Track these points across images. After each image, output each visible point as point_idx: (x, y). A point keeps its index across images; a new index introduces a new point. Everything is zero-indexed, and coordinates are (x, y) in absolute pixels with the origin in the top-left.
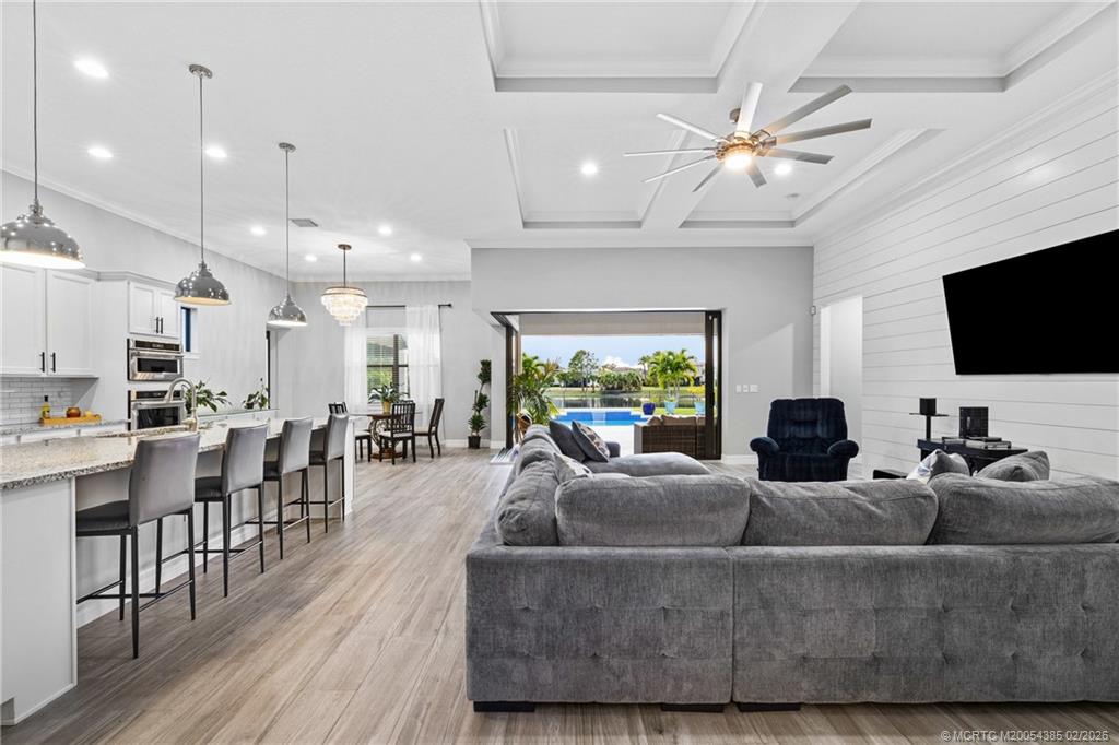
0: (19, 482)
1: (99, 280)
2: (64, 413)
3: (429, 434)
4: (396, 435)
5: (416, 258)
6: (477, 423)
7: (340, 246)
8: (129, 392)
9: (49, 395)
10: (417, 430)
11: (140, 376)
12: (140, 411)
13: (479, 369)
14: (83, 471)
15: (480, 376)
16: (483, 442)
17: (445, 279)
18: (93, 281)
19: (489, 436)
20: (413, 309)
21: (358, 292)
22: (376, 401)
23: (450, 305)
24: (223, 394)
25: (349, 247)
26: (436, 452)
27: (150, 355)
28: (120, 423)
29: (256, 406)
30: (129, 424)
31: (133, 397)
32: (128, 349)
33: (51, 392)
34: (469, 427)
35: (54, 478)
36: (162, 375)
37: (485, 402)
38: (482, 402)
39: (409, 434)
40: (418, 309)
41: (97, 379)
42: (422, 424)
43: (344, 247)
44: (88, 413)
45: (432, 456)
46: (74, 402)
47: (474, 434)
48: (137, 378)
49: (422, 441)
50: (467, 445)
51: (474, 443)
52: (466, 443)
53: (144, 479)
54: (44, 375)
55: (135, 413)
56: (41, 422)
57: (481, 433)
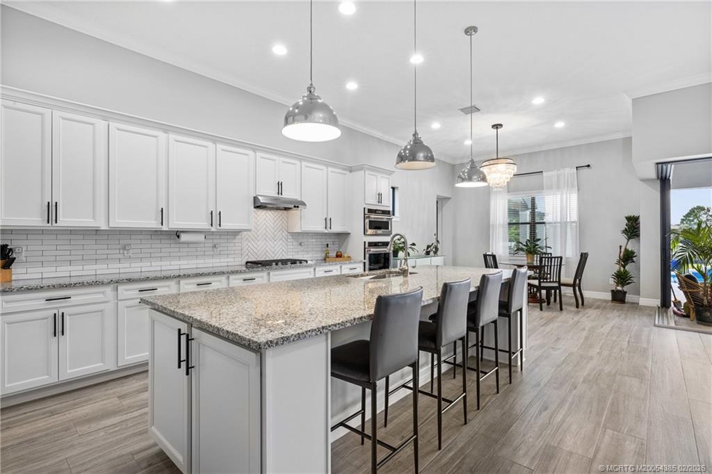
0: (288, 338)
1: (351, 172)
2: (335, 255)
3: (574, 286)
4: (543, 285)
5: (560, 125)
6: (622, 278)
7: (493, 126)
8: (365, 242)
9: (329, 243)
10: (563, 280)
11: (370, 231)
12: (370, 255)
13: (623, 224)
14: (335, 325)
15: (625, 231)
16: (629, 297)
17: (583, 142)
18: (348, 172)
19: (638, 293)
20: (550, 173)
21: (509, 161)
22: (522, 252)
23: (588, 166)
24: (414, 244)
25: (501, 125)
26: (580, 303)
27: (374, 218)
28: (360, 262)
29: (432, 253)
30: (365, 263)
31: (367, 246)
32: (365, 214)
33: (329, 241)
34: (612, 281)
35: (314, 333)
36: (380, 232)
37: (632, 257)
38: (628, 257)
39: (556, 285)
40: (554, 173)
41: (349, 234)
42: (567, 277)
43: (496, 126)
44: (346, 255)
45: (577, 307)
46: (340, 247)
47: (619, 288)
48: (368, 233)
49: (566, 291)
50: (611, 299)
51: (618, 297)
52: (609, 296)
53: (381, 335)
54: (326, 231)
55: (367, 256)
56: (325, 259)
57: (625, 289)
